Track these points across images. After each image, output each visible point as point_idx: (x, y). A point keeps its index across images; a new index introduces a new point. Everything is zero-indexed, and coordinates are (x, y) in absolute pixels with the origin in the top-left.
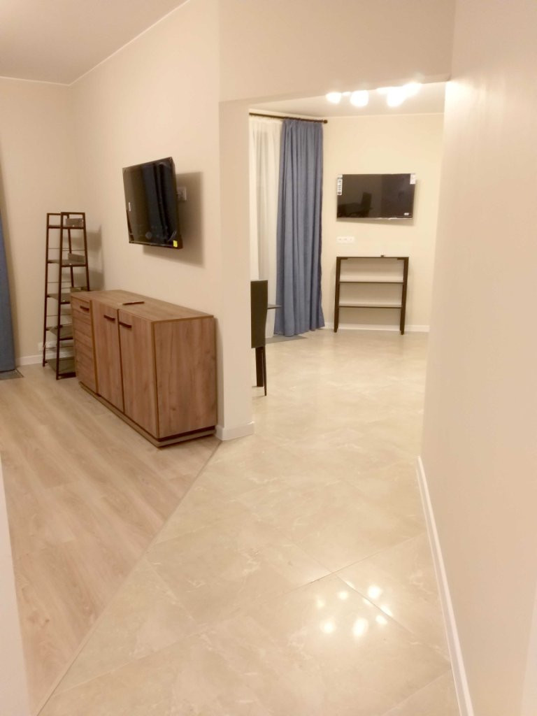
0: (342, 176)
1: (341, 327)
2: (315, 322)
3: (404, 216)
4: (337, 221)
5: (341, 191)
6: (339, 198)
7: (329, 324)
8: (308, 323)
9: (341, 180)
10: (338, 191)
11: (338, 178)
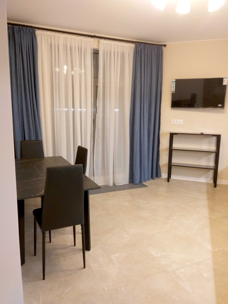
0: (175, 80)
1: (173, 177)
2: (155, 173)
3: (218, 107)
4: (172, 110)
5: (174, 90)
6: (173, 95)
7: (164, 175)
8: (150, 174)
9: (175, 83)
10: (172, 90)
11: (173, 82)
